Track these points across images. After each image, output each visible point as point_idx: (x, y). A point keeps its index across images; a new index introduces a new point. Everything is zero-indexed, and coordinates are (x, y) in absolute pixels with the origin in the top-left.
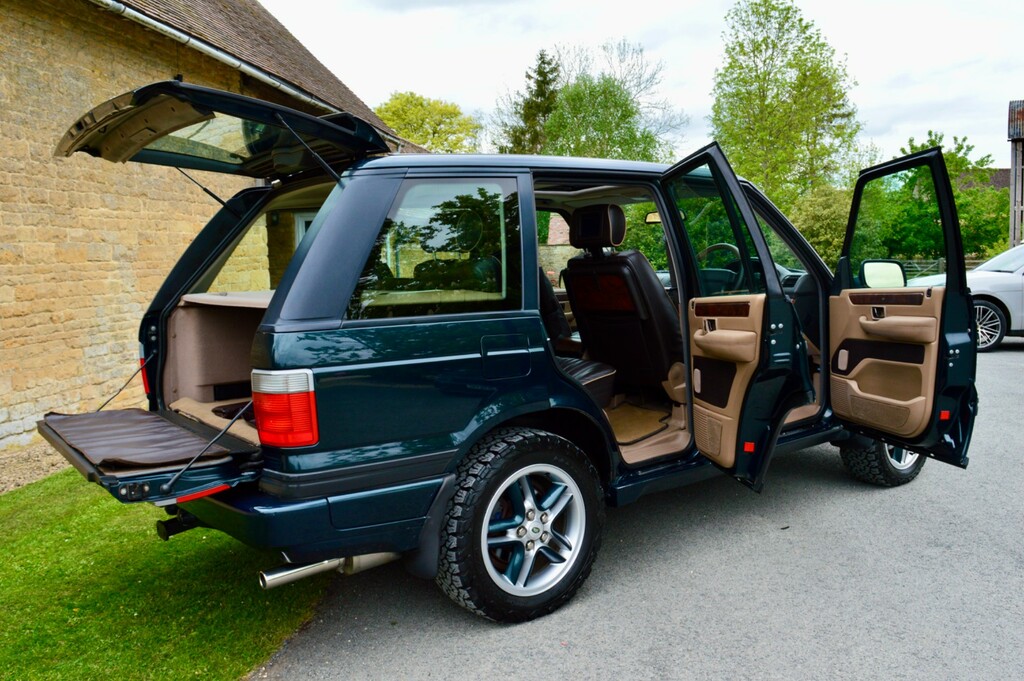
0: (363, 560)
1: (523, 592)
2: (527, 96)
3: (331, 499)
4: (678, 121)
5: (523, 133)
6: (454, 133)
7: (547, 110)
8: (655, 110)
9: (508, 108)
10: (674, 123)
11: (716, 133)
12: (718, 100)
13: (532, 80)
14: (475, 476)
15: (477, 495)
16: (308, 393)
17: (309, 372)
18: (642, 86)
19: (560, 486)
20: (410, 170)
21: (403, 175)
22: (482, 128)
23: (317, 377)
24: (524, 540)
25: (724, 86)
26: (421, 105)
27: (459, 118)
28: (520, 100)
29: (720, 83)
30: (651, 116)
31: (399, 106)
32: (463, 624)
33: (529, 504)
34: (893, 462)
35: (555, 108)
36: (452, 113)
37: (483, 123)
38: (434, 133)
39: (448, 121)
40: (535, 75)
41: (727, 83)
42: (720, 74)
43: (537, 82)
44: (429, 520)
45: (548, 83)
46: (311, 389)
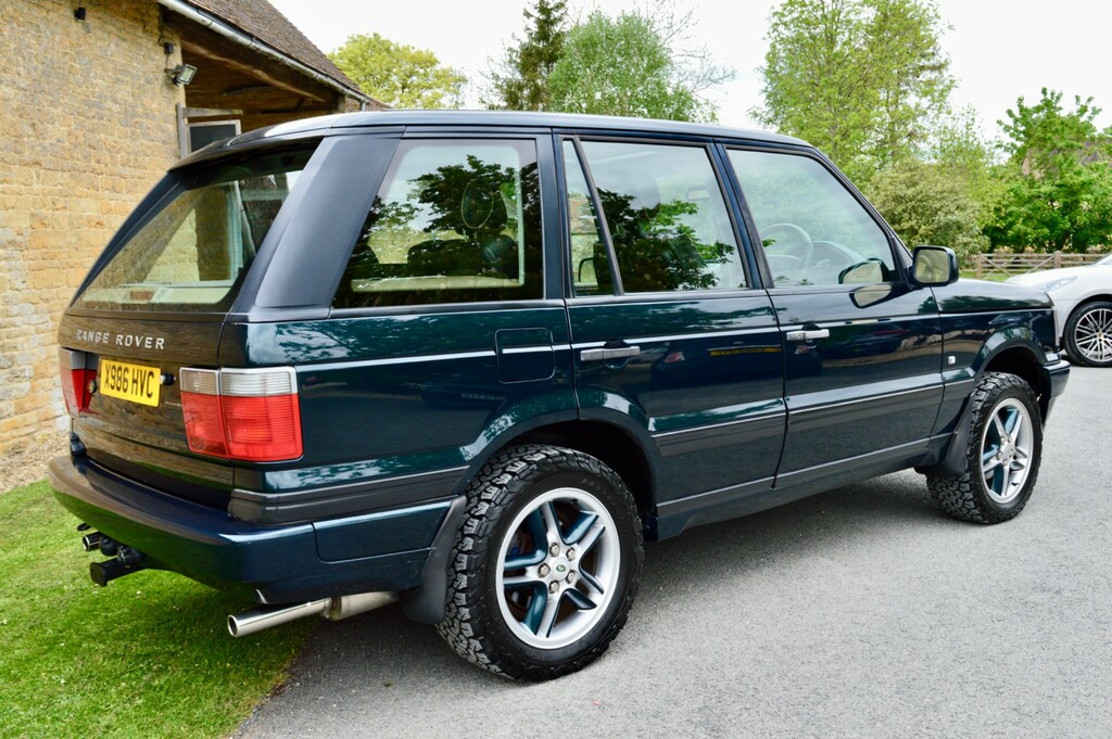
0: (354, 602)
1: (545, 643)
2: (526, 40)
3: (318, 525)
4: (721, 74)
5: (520, 88)
6: (430, 88)
7: (551, 59)
8: (691, 59)
9: (503, 56)
10: (715, 76)
11: (770, 89)
12: (773, 46)
13: (533, 19)
14: (489, 501)
15: (492, 524)
16: (291, 395)
17: (292, 371)
18: (675, 28)
19: (589, 515)
20: (409, 129)
21: (400, 135)
22: (465, 81)
23: (301, 377)
24: (546, 581)
25: (781, 28)
26: (388, 50)
27: (438, 67)
28: (516, 46)
29: (776, 24)
30: (685, 66)
31: (358, 51)
32: (473, 684)
33: (553, 535)
34: (992, 493)
35: (562, 56)
36: (430, 62)
38: (404, 88)
39: (422, 71)
40: (536, 14)
41: (785, 24)
42: (776, 14)
43: (538, 21)
44: (434, 552)
45: (552, 23)
46: (295, 390)
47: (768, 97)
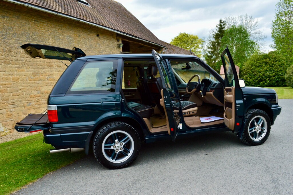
0: (73, 149)
1: (115, 162)
2: (216, 32)
3: (61, 134)
4: (264, 37)
5: (215, 43)
6: (196, 43)
7: (222, 36)
8: (257, 34)
9: (212, 36)
10: (262, 38)
11: (275, 40)
12: (273, 30)
13: (218, 28)
15: (100, 137)
16: (55, 110)
17: (56, 106)
18: (252, 28)
19: (127, 137)
20: (88, 59)
21: (86, 61)
22: (204, 42)
23: (57, 107)
24: (115, 149)
25: (275, 26)
26: (187, 36)
27: (198, 39)
28: (214, 34)
29: (274, 25)
30: (255, 36)
31: (181, 37)
33: (117, 141)
35: (224, 35)
36: (196, 38)
37: (205, 40)
38: (191, 44)
39: (195, 40)
40: (219, 26)
41: (276, 25)
42: (274, 23)
43: (219, 28)
44: (86, 141)
45: (223, 28)
46: (56, 109)
47: (275, 42)
